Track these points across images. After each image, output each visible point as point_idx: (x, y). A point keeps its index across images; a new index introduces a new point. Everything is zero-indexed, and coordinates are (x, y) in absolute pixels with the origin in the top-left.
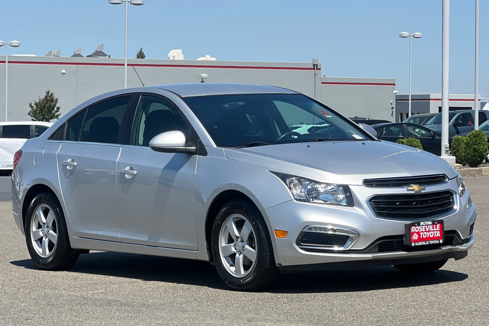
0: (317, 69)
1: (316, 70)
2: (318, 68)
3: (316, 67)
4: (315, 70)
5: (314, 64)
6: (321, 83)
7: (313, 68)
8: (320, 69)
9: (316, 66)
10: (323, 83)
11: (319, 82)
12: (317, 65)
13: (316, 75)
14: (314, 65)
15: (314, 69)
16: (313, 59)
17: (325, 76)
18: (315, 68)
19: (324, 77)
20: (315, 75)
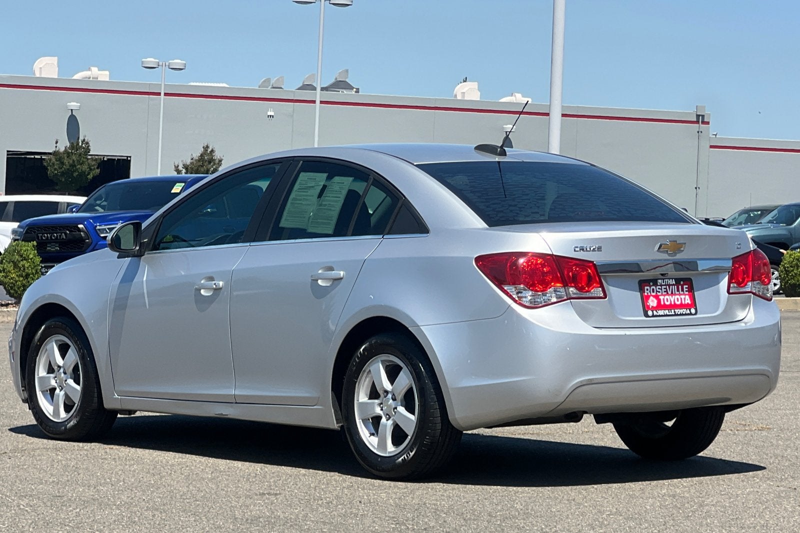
0: (703, 122)
1: (702, 124)
2: (705, 120)
3: (701, 120)
4: (699, 124)
5: (698, 114)
6: (708, 147)
7: (695, 120)
8: (708, 123)
9: (701, 117)
10: (711, 147)
11: (705, 145)
12: (703, 116)
13: (700, 133)
14: (698, 116)
15: (697, 122)
16: (697, 106)
17: (716, 135)
18: (699, 122)
19: (714, 136)
20: (698, 132)
